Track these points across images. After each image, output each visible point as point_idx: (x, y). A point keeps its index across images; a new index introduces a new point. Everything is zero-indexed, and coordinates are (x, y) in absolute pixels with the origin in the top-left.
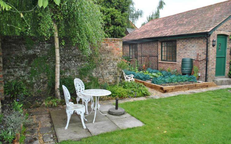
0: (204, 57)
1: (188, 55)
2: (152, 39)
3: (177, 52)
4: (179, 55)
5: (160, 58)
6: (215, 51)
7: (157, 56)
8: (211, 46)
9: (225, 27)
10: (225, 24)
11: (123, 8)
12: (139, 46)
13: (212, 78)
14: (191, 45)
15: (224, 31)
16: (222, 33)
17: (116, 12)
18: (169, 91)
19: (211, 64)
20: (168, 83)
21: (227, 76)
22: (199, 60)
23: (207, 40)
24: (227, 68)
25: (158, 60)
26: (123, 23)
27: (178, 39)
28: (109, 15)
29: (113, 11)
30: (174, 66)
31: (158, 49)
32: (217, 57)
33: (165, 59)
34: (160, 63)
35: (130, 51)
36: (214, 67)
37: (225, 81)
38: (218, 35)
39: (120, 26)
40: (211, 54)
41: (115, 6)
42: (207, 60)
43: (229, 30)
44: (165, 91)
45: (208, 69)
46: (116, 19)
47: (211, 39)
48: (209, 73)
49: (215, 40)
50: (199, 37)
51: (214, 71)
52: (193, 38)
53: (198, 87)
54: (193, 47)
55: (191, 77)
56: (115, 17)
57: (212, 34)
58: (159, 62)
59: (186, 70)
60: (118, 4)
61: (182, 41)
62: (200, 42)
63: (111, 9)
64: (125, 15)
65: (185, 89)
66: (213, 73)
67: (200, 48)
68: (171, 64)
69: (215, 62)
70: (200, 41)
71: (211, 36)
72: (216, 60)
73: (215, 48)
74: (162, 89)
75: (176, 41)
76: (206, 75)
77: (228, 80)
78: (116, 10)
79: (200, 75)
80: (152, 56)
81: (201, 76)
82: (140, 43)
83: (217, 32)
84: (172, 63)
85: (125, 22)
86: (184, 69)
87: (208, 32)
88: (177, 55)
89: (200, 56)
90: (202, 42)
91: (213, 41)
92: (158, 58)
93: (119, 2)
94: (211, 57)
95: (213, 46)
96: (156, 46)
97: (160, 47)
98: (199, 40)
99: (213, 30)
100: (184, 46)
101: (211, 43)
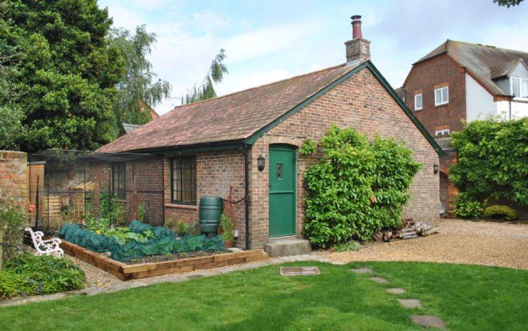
0: (242, 193)
1: (217, 190)
2: (150, 152)
3: (198, 183)
4: (202, 190)
5: (167, 197)
6: (265, 180)
7: (163, 192)
8: (255, 169)
9: (288, 127)
10: (286, 122)
11: (106, 77)
12: (128, 167)
13: (261, 241)
14: (222, 168)
15: (286, 137)
16: (281, 140)
17: (81, 85)
18: (141, 276)
19: (256, 209)
20: (151, 256)
21: (300, 235)
22: (236, 201)
23: (246, 156)
24: (298, 217)
25: (164, 202)
26: (102, 112)
27: (200, 152)
28: (64, 91)
29: (74, 82)
30: (193, 214)
31: (163, 175)
32: (270, 194)
33: (179, 199)
34: (167, 207)
35: (113, 178)
36: (266, 215)
37: (292, 247)
38: (272, 146)
39: (93, 118)
40: (256, 187)
41: (83, 72)
42: (247, 201)
43: (297, 134)
44: (130, 277)
45: (251, 220)
46: (83, 100)
47: (255, 154)
48: (254, 229)
49: (264, 155)
50: (234, 150)
51: (265, 225)
52: (224, 151)
53: (218, 262)
54: (224, 171)
55: (212, 241)
56: (79, 97)
57: (256, 143)
58: (167, 205)
59: (207, 223)
60: (90, 65)
61: (206, 159)
62: (236, 161)
63: (70, 77)
64: (110, 94)
65: (184, 268)
66: (264, 230)
67: (236, 174)
68: (187, 211)
69: (266, 205)
70: (235, 158)
71: (253, 147)
72: (269, 199)
73: (265, 175)
74: (121, 270)
75: (195, 157)
76: (248, 234)
77: (298, 245)
78: (84, 80)
79: (236, 235)
80: (153, 192)
81: (240, 236)
82: (131, 161)
83: (267, 140)
84: (189, 209)
85: (107, 109)
86: (203, 221)
87: (244, 139)
88: (198, 189)
89: (237, 191)
90: (238, 160)
91: (260, 159)
92: (163, 196)
93: (92, 63)
94: (256, 194)
95: (261, 169)
96: (160, 167)
97: (167, 171)
98: (234, 156)
99: (259, 134)
100: (208, 168)
101: (255, 163)
